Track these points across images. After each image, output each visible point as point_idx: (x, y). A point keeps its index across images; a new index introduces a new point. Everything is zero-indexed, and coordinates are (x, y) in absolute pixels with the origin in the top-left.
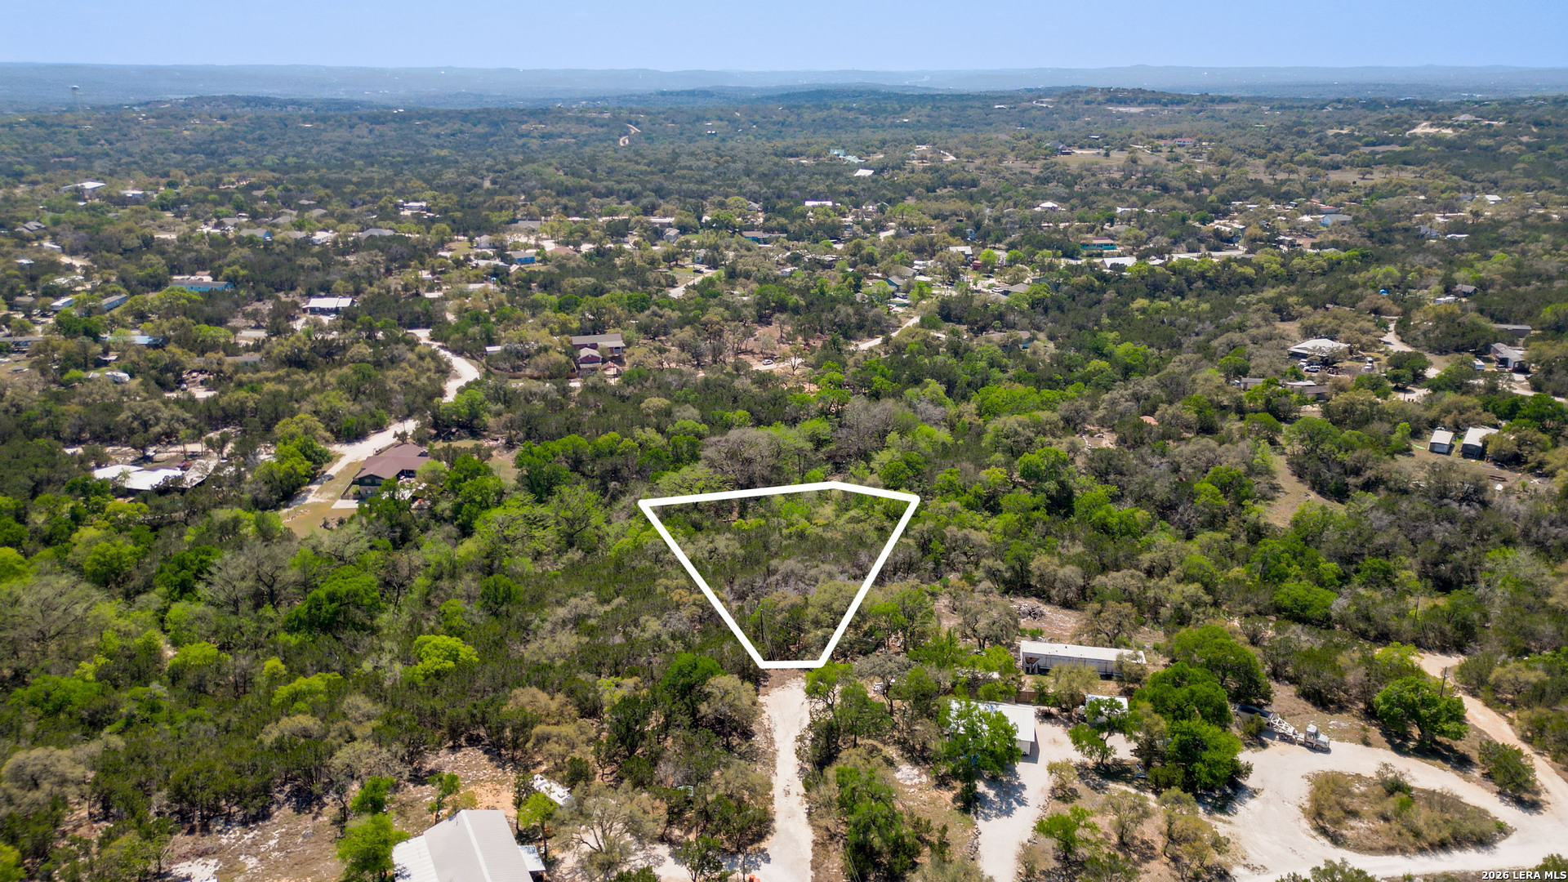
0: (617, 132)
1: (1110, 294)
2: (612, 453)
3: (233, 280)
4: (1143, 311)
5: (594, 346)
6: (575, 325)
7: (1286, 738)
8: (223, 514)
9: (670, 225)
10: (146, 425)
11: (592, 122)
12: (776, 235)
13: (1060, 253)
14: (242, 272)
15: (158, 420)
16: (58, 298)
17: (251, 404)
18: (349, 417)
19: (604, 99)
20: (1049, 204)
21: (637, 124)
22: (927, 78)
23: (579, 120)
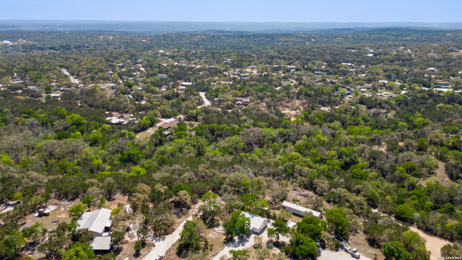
0: (307, 41)
1: (430, 101)
2: (222, 130)
3: (170, 76)
4: (441, 108)
5: (241, 101)
6: (240, 94)
7: (346, 251)
8: (123, 131)
9: (293, 68)
10: (125, 108)
11: (301, 38)
12: (323, 73)
13: (422, 85)
14: (173, 74)
15: (127, 107)
16: (130, 77)
17: (149, 106)
18: (168, 112)
19: (316, 31)
20: (432, 69)
21: (314, 39)
22: (436, 25)
23: (297, 37)
